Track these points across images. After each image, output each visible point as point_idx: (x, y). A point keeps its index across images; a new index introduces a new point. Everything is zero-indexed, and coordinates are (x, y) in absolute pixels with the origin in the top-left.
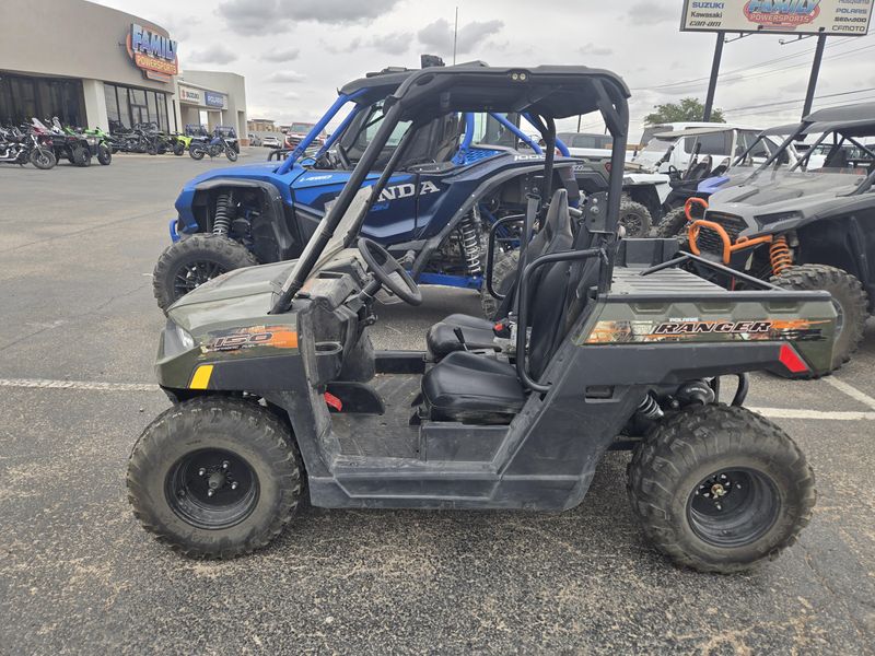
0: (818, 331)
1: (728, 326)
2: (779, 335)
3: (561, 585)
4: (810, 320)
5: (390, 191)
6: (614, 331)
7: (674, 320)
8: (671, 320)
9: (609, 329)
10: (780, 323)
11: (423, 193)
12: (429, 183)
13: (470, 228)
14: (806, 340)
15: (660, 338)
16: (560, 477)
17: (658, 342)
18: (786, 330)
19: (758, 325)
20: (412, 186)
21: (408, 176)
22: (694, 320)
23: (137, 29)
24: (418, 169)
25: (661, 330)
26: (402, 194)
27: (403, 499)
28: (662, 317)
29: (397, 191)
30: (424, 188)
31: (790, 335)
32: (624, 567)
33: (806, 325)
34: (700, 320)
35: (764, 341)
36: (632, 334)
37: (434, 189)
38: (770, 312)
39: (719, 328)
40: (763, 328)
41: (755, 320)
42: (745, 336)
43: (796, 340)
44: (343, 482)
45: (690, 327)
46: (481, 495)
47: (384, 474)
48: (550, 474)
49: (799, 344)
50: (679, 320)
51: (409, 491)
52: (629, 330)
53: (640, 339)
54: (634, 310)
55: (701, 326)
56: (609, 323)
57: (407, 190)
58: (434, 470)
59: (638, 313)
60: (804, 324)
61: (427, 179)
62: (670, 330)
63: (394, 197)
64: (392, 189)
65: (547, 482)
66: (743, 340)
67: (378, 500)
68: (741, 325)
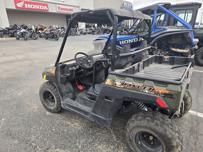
0: (172, 95)
1: (141, 87)
2: (158, 93)
3: (102, 144)
4: (169, 90)
5: (131, 40)
6: (111, 82)
7: (126, 82)
8: (125, 82)
9: (110, 82)
10: (158, 90)
11: (139, 41)
12: (141, 38)
13: (154, 50)
14: (167, 97)
15: (122, 87)
16: (102, 117)
17: (122, 88)
18: (160, 92)
19: (151, 89)
20: (137, 39)
21: (136, 36)
22: (131, 83)
23: (125, 4)
24: (139, 34)
25: (123, 84)
26: (135, 41)
27: (74, 111)
28: (123, 81)
29: (133, 40)
30: (140, 39)
31: (162, 94)
32: (122, 148)
33: (168, 92)
34: (133, 84)
35: (152, 94)
36: (115, 84)
37: (143, 39)
38: (156, 85)
39: (138, 87)
40: (152, 90)
41: (150, 87)
42: (147, 91)
43: (164, 96)
44: (65, 104)
45: (130, 85)
46: (87, 116)
47: (72, 105)
48: (100, 116)
49: (165, 98)
50: (127, 82)
51: (75, 110)
52: (115, 83)
53: (117, 86)
54: (117, 77)
55: (133, 85)
56: (110, 80)
57: (136, 40)
58: (80, 107)
59: (118, 78)
60: (167, 92)
61: (141, 37)
62: (125, 85)
63: (132, 42)
64: (132, 40)
65: (99, 117)
66: (146, 93)
67: (70, 110)
68: (145, 88)
